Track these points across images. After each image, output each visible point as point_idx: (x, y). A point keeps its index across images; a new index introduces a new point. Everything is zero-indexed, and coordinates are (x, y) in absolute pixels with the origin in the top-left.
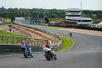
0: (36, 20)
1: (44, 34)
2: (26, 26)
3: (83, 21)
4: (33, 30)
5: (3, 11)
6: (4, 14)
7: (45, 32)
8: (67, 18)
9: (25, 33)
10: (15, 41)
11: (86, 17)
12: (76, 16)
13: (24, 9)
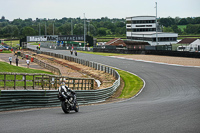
0: (69, 40)
1: (85, 68)
2: (49, 54)
3: (162, 39)
4: (64, 61)
5: (4, 25)
6: (6, 31)
7: (87, 64)
8: (129, 34)
9: (48, 67)
10: (29, 83)
11: (167, 31)
12: (147, 30)
13: (45, 20)
